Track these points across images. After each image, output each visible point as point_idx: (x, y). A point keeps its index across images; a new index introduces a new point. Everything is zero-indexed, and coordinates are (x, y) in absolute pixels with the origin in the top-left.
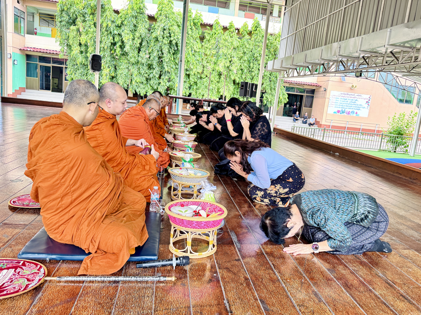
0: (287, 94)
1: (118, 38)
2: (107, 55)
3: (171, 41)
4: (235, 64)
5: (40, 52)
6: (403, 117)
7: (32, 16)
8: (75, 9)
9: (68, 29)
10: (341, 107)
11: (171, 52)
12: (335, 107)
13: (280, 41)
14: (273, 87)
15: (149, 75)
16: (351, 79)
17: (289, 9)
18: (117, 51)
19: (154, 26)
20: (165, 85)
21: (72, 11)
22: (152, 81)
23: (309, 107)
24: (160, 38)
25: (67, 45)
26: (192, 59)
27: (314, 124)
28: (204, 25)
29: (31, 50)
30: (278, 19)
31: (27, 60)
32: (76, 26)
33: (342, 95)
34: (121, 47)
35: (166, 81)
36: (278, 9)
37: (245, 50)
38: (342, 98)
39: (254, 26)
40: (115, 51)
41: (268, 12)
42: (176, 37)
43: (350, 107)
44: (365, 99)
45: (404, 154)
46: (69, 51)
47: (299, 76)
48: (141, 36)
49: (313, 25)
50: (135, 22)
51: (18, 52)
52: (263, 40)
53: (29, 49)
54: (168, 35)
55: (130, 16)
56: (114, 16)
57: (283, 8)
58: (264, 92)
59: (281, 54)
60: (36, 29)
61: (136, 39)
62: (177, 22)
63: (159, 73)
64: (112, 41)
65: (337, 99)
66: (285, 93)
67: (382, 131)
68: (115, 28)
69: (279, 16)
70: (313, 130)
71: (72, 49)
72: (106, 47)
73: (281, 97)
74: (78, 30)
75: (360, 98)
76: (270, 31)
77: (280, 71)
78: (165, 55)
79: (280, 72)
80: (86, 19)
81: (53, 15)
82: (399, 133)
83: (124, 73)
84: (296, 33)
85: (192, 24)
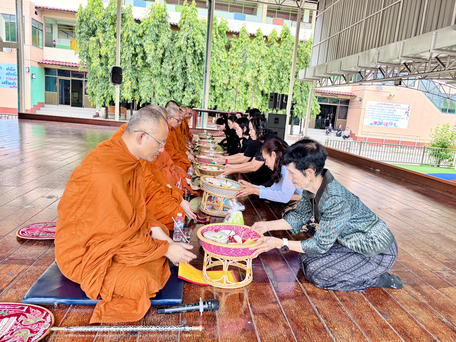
0: (320, 104)
1: (139, 49)
2: (128, 67)
3: (195, 51)
4: (264, 74)
5: (59, 65)
6: (447, 128)
7: (50, 28)
8: (95, 19)
9: (88, 40)
10: (379, 118)
11: (195, 62)
12: (372, 118)
13: (312, 49)
14: (304, 97)
15: (172, 88)
16: (390, 88)
17: (321, 13)
18: (139, 63)
19: (177, 35)
20: (189, 97)
21: (91, 21)
22: (175, 93)
23: (343, 119)
24: (184, 48)
25: (87, 57)
26: (218, 70)
27: (349, 136)
28: (229, 33)
29: (50, 63)
30: (310, 25)
31: (46, 74)
32: (96, 37)
33: (378, 105)
34: (142, 58)
35: (191, 94)
36: (309, 14)
37: (274, 59)
38: (379, 108)
39: (283, 33)
40: (137, 62)
41: (298, 17)
42: (201, 46)
43: (388, 118)
44: (404, 109)
45: (448, 168)
46: (89, 63)
47: (333, 85)
48: (163, 46)
49: (347, 31)
50: (157, 32)
51: (37, 65)
52: (294, 48)
53: (47, 63)
54: (192, 44)
55: (152, 25)
56: (135, 26)
57: (315, 13)
58: (295, 103)
59: (313, 63)
60: (54, 41)
61: (159, 49)
62: (201, 31)
63: (183, 85)
64: (134, 52)
65: (374, 110)
66: (318, 104)
67: (423, 144)
68: (136, 38)
69: (310, 22)
70: (349, 143)
71: (92, 61)
72: (127, 59)
73: (313, 109)
74: (98, 41)
75: (398, 108)
76: (301, 38)
77: (312, 80)
78: (189, 66)
79: (312, 82)
80: (107, 30)
81: (72, 27)
82: (443, 145)
83: (146, 86)
84: (329, 39)
85: (217, 32)
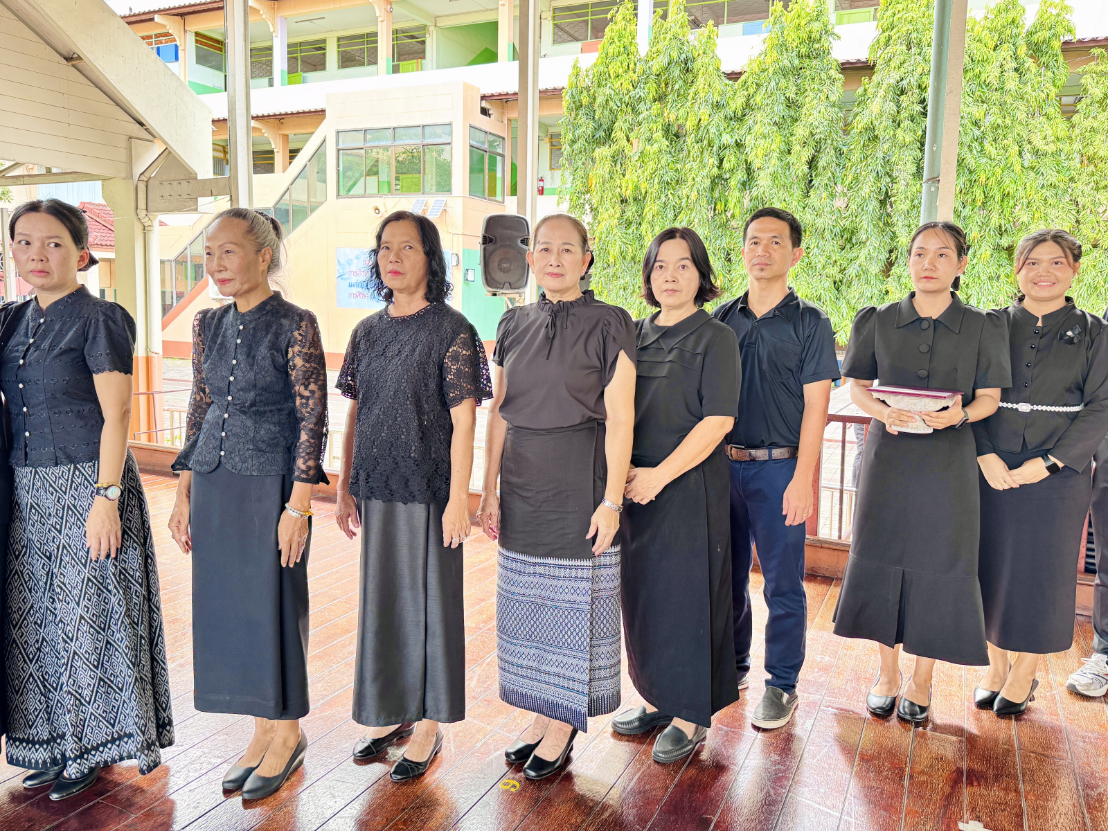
1: (733, 158)
2: (696, 220)
15: (842, 271)
18: (731, 202)
19: (865, 90)
22: (853, 288)
24: (883, 128)
26: (1026, 187)
34: (743, 185)
48: (812, 134)
50: (791, 93)
54: (919, 108)
55: (775, 73)
56: (722, 88)
60: (542, 180)
61: (796, 148)
63: (884, 256)
64: (715, 171)
68: (723, 125)
72: (694, 196)
80: (642, 118)
